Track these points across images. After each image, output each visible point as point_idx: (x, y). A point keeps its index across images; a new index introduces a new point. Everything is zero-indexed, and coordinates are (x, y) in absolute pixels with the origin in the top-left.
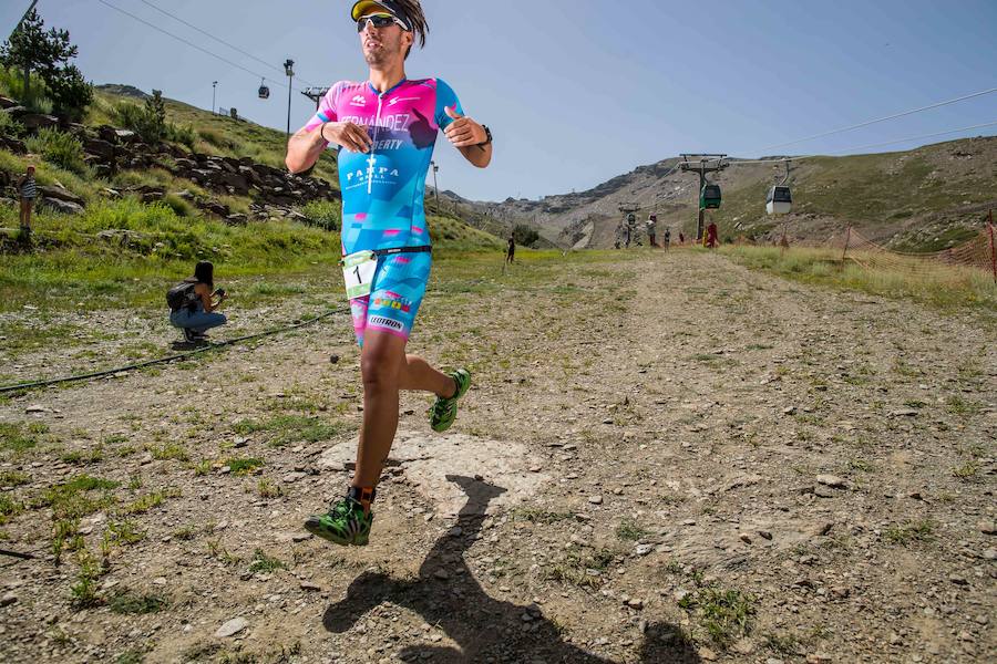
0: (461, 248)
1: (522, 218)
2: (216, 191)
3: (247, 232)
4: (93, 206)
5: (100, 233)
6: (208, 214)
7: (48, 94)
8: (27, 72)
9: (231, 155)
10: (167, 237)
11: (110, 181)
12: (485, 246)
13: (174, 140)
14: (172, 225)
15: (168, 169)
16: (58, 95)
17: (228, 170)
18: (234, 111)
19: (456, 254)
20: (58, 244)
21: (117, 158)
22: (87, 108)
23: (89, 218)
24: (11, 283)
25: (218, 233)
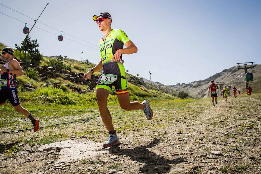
0: (158, 99)
1: (183, 89)
2: (77, 84)
3: (85, 96)
4: (38, 89)
5: (39, 97)
6: (73, 90)
7: (30, 58)
8: (25, 52)
9: (83, 72)
10: (59, 98)
11: (45, 81)
12: (167, 98)
13: (65, 69)
14: (61, 94)
15: (63, 77)
16: (33, 58)
17: (81, 77)
18: (87, 60)
19: (156, 101)
20: (25, 100)
21: (48, 75)
22: (41, 61)
23: (36, 93)
24: (6, 110)
25: (75, 96)
